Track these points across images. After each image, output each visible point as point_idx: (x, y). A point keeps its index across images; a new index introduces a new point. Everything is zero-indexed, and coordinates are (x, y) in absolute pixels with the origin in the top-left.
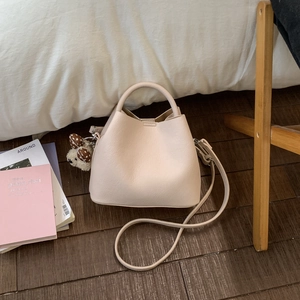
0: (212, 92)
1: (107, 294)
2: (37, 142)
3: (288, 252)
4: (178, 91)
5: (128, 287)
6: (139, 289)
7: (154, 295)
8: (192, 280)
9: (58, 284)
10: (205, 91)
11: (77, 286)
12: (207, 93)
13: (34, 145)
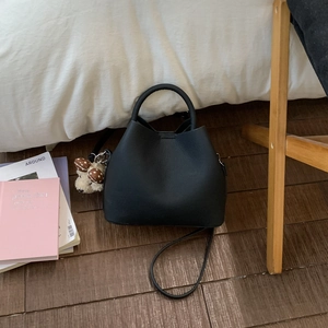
0: (242, 102)
1: (121, 319)
2: (47, 155)
3: (322, 277)
4: (203, 100)
5: (145, 311)
6: (157, 313)
7: (174, 321)
8: (215, 305)
9: (69, 306)
10: (233, 101)
11: (90, 309)
12: (234, 103)
13: (44, 158)
